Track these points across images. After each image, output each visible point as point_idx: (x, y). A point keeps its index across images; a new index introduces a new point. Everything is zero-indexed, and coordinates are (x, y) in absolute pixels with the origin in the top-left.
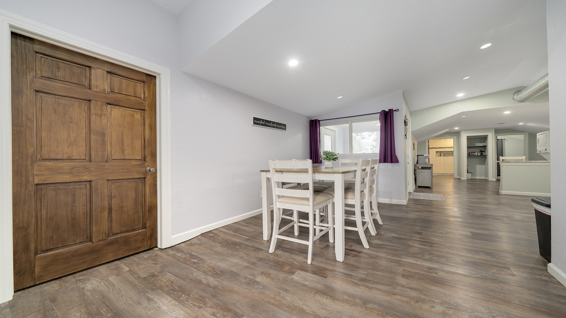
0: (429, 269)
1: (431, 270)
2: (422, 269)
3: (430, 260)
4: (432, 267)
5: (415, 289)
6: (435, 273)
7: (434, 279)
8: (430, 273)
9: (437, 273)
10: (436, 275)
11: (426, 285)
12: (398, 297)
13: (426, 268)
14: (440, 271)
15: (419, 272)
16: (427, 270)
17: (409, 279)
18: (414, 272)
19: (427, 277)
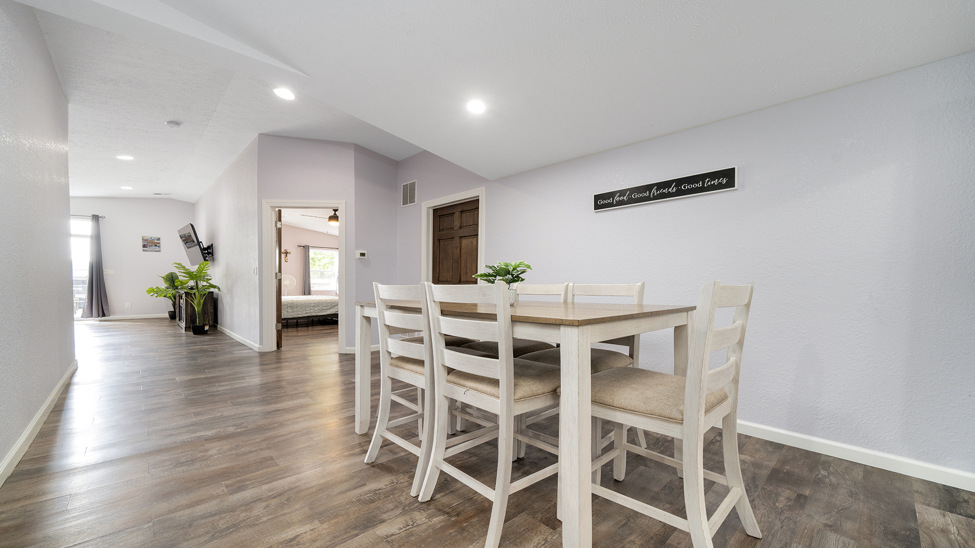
0: (242, 486)
1: (239, 486)
2: (253, 481)
3: (249, 504)
4: (239, 492)
5: (246, 454)
6: (231, 485)
7: (228, 476)
8: (238, 482)
9: (227, 486)
10: (227, 482)
11: (236, 464)
12: (258, 440)
13: (247, 485)
14: (223, 493)
15: (254, 474)
16: (244, 484)
17: (260, 459)
18: (261, 470)
19: (239, 474)
